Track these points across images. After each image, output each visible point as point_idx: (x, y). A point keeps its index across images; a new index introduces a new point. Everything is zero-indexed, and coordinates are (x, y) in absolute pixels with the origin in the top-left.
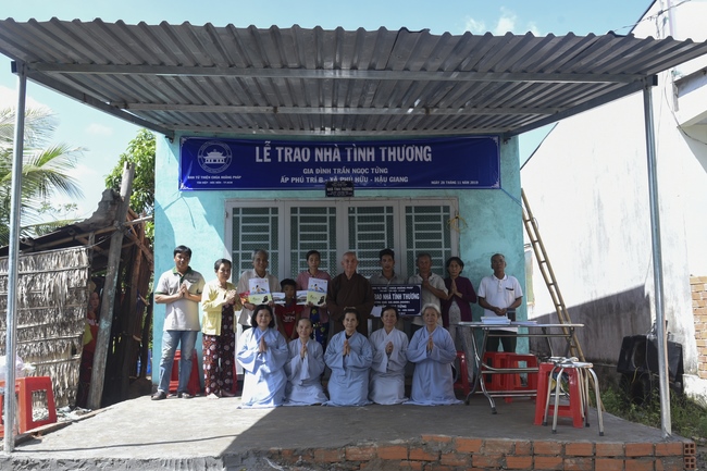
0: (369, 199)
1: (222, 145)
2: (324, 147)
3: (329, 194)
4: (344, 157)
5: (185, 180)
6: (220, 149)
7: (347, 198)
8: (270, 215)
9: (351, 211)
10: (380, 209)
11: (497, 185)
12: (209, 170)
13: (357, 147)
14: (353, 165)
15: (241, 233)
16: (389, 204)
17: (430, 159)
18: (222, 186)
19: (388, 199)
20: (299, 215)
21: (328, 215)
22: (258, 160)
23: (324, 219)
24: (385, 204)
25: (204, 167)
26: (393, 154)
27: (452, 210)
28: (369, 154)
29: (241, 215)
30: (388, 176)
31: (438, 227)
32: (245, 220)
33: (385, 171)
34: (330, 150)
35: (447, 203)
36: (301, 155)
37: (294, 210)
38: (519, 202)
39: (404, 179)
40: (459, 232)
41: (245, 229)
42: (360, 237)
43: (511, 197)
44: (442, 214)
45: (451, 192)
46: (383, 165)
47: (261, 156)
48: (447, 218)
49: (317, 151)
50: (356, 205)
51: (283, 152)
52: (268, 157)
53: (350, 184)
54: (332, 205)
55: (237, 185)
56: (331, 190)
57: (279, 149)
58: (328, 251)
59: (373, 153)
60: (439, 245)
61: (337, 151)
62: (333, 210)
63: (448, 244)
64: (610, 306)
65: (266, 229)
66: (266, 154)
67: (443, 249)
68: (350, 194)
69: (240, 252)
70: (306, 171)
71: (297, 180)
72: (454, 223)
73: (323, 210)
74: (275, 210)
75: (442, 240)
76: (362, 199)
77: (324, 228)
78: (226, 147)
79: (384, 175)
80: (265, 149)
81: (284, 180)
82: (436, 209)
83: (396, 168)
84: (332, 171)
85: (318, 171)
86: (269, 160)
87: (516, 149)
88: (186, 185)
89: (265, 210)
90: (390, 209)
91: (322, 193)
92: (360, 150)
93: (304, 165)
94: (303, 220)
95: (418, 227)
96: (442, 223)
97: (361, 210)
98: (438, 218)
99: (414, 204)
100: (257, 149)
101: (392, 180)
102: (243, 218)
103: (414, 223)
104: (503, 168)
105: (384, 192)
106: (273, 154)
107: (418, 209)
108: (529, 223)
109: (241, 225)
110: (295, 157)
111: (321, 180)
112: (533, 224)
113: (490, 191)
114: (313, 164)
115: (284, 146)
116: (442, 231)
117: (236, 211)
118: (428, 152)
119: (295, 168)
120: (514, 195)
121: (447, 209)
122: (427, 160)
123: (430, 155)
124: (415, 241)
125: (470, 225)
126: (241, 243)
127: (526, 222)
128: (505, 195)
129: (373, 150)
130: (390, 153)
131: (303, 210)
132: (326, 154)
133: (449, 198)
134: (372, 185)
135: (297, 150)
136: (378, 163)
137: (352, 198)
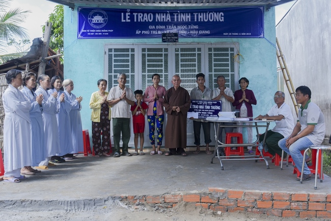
0: (187, 44)
1: (102, 12)
2: (161, 13)
3: (164, 41)
4: (173, 19)
5: (81, 33)
6: (101, 14)
7: (175, 43)
8: (130, 53)
9: (177, 50)
10: (194, 50)
11: (262, 36)
12: (95, 27)
13: (181, 13)
14: (177, 24)
15: (113, 63)
16: (199, 46)
17: (223, 20)
18: (103, 36)
19: (198, 43)
20: (146, 53)
21: (163, 53)
22: (123, 21)
23: (161, 55)
24: (197, 47)
25: (92, 25)
26: (201, 17)
27: (235, 50)
28: (187, 17)
29: (113, 53)
30: (198, 30)
31: (227, 60)
32: (116, 56)
33: (196, 27)
34: (165, 15)
35: (232, 46)
36: (148, 18)
37: (144, 50)
38: (274, 45)
39: (208, 32)
40: (239, 63)
41: (116, 61)
42: (182, 66)
43: (270, 42)
44: (229, 52)
45: (235, 40)
46: (195, 24)
47: (125, 18)
48: (232, 55)
49: (157, 15)
50: (180, 47)
51: (137, 16)
52: (129, 19)
53: (176, 35)
54: (166, 47)
55: (111, 35)
56: (166, 38)
57: (135, 14)
58: (163, 73)
59: (189, 17)
60: (227, 70)
61: (169, 15)
62: (166, 50)
63: (233, 70)
64: (327, 105)
65: (127, 61)
66: (128, 17)
67: (230, 73)
68: (176, 41)
69: (113, 74)
70: (151, 27)
71: (146, 32)
72: (236, 58)
73: (160, 50)
74: (133, 50)
75: (229, 68)
76: (183, 44)
77: (161, 61)
78: (104, 13)
79: (196, 30)
80: (127, 14)
81: (138, 32)
82: (227, 49)
83: (202, 25)
84: (166, 27)
85: (157, 27)
86: (129, 21)
87: (274, 14)
88: (81, 35)
89: (127, 50)
90: (199, 50)
91: (161, 40)
92: (182, 14)
93: (148, 23)
94: (149, 55)
95: (215, 60)
96: (229, 57)
97: (182, 50)
98: (227, 55)
99: (213, 46)
100: (122, 14)
101: (201, 32)
102: (115, 55)
103: (213, 58)
104: (266, 25)
105: (196, 40)
106: (132, 17)
107: (216, 49)
108: (280, 58)
109: (113, 58)
110: (144, 19)
111: (160, 32)
112: (282, 58)
113: (257, 39)
114: (155, 23)
115: (138, 12)
116: (229, 63)
117: (110, 50)
118: (222, 16)
119: (144, 26)
120: (272, 42)
121: (232, 49)
122: (221, 21)
123: (223, 18)
124: (213, 68)
125: (246, 59)
126: (113, 69)
127: (278, 57)
128: (266, 41)
129: (190, 14)
130: (199, 17)
131: (149, 50)
132: (162, 17)
133: (234, 43)
134: (189, 36)
135: (146, 15)
136: (192, 22)
137: (177, 43)
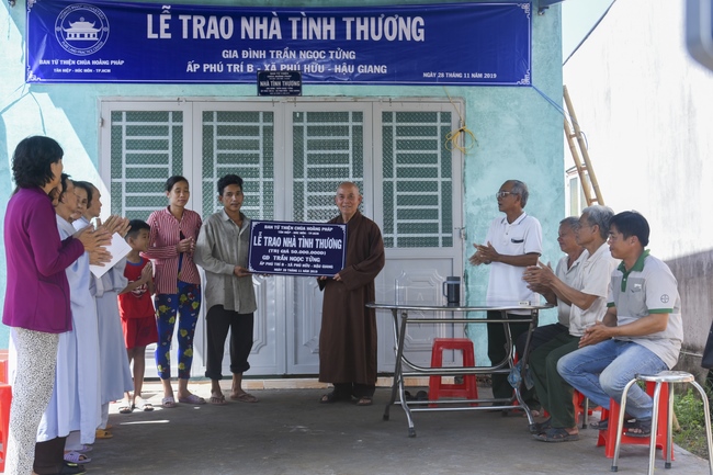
0: (326, 100)
1: (94, 11)
2: (255, 16)
3: (262, 92)
4: (286, 30)
5: (35, 66)
6: (90, 18)
7: (291, 98)
8: (170, 124)
9: (297, 117)
10: (343, 116)
11: (526, 80)
12: (73, 51)
13: (308, 16)
14: (300, 46)
15: (125, 152)
16: (357, 107)
17: (422, 38)
18: (95, 77)
19: (355, 99)
20: (215, 124)
21: (261, 124)
22: (151, 35)
23: (255, 131)
24: (351, 108)
25: (65, 46)
26: (364, 29)
27: (455, 118)
28: (326, 27)
29: (124, 123)
30: (355, 63)
31: (433, 145)
32: (131, 130)
33: (350, 55)
34: (265, 21)
35: (446, 108)
36: (219, 29)
37: (207, 116)
38: (558, 107)
39: (381, 69)
40: (464, 153)
41: (131, 145)
42: (312, 159)
43: (547, 99)
44: (439, 124)
45: (453, 90)
46: (347, 46)
47: (156, 29)
48: (446, 130)
49: (244, 22)
50: (306, 108)
51: (190, 23)
52: (167, 31)
53: (295, 76)
54: (268, 108)
55: (119, 75)
56: (266, 83)
57: (185, 19)
58: (261, 180)
59: (332, 27)
60: (433, 173)
61: (276, 22)
62: (269, 116)
63: (447, 171)
64: (699, 265)
65: (163, 145)
66: (164, 26)
67: (440, 180)
68: (296, 92)
69: (124, 180)
70: (226, 54)
71: (213, 68)
72: (457, 140)
73: (253, 116)
74: (178, 116)
75: (439, 166)
76: (313, 100)
77: (255, 145)
78: (100, 14)
79: (349, 62)
80: (163, 18)
81: (192, 68)
82: (431, 116)
83: (367, 51)
84: (268, 55)
85: (245, 54)
86: (169, 36)
87: (557, 24)
88: (36, 74)
89: (163, 115)
90: (358, 116)
91: (253, 89)
92: (312, 22)
93: (221, 44)
94: (222, 131)
95: (401, 145)
96: (438, 138)
97: (312, 116)
98: (433, 131)
99: (395, 108)
100: (150, 17)
101: (363, 69)
102: (128, 128)
103: (395, 138)
104: (537, 52)
105: (350, 90)
106: (175, 26)
107: (402, 116)
108: (575, 140)
109: (125, 138)
110: (210, 32)
111: (250, 68)
112: (580, 141)
113: (514, 88)
114: (238, 42)
115: (193, 14)
116: (438, 152)
117: (116, 115)
118: (418, 26)
119: (210, 50)
120: (551, 97)
121: (446, 117)
122: (417, 39)
123: (422, 31)
124: (396, 166)
125: (482, 142)
126: (125, 166)
127: (570, 137)
128: (538, 96)
129: (333, 21)
130: (359, 28)
131: (223, 115)
132: (259, 26)
133: (449, 99)
134: (330, 78)
135: (213, 20)
136: (340, 42)
137: (298, 99)
